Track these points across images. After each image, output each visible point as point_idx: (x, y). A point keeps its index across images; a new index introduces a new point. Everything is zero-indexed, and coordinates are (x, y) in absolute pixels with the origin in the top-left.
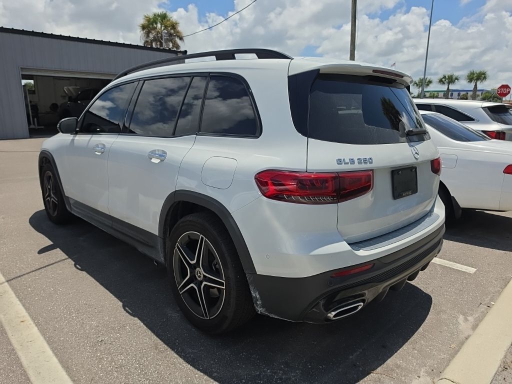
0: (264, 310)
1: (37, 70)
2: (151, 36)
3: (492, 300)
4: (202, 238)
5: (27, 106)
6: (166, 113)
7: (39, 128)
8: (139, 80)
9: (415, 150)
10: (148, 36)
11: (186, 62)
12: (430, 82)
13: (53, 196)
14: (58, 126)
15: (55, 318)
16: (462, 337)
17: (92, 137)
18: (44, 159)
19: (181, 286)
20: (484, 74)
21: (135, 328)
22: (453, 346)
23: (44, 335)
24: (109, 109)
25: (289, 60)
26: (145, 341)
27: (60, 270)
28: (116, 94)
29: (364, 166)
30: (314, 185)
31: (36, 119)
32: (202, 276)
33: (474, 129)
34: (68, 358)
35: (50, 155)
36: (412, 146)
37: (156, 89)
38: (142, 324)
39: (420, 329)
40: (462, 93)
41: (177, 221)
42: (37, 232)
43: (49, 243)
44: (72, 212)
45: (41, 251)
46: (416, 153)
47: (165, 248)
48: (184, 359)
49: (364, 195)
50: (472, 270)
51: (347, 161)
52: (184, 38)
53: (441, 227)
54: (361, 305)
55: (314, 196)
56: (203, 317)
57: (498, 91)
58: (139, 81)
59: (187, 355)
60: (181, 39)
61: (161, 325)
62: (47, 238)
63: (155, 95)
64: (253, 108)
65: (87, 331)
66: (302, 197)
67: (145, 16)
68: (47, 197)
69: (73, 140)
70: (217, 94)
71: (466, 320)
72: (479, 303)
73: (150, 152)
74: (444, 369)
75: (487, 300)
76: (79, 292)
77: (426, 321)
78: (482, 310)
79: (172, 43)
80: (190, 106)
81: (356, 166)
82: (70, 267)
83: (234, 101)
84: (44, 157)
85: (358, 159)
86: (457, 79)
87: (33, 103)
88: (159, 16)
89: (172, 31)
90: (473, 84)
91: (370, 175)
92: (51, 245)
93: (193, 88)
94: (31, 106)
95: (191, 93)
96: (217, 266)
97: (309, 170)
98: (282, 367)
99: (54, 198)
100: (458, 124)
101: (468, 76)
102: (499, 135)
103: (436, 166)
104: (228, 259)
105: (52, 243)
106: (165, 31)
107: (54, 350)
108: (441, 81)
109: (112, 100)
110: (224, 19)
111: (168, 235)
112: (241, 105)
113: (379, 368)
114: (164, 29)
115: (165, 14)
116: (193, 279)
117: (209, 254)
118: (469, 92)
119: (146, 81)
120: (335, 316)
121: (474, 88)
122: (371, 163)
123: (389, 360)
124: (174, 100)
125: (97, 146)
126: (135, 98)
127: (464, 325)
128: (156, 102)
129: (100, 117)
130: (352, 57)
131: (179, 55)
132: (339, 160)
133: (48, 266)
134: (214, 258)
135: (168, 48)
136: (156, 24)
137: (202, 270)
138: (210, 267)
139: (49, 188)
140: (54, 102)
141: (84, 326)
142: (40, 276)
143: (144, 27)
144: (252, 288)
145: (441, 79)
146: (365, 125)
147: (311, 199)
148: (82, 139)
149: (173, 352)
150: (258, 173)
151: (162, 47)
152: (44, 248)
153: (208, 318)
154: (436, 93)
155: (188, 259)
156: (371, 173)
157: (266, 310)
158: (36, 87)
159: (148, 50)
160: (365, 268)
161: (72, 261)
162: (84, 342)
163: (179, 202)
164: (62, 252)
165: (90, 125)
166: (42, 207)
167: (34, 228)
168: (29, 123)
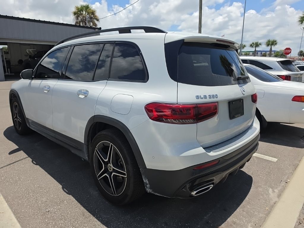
0: (151, 190)
1: (11, 39)
2: (80, 19)
3: (288, 178)
4: (112, 146)
5: (3, 61)
6: (89, 66)
7: (11, 75)
9: (242, 89)
10: (77, 19)
11: (100, 35)
12: (245, 46)
13: (18, 117)
14: (21, 75)
15: (18, 197)
16: (272, 202)
17: (42, 81)
18: (13, 95)
19: (99, 174)
20: (276, 41)
21: (70, 202)
22: (267, 208)
23: (11, 208)
24: (54, 63)
25: (165, 34)
26: (76, 211)
27: (23, 165)
28: (59, 54)
29: (212, 100)
30: (182, 112)
31: (9, 69)
32: (112, 169)
33: (273, 74)
34: (26, 224)
35: (16, 92)
36: (241, 86)
37: (83, 51)
38: (75, 199)
39: (247, 198)
40: (263, 53)
41: (96, 135)
42: (8, 140)
43: (16, 147)
44: (31, 128)
45: (11, 153)
46: (243, 91)
47: (88, 151)
48: (101, 222)
49: (213, 118)
50: (275, 160)
51: (202, 97)
52: (99, 20)
53: (258, 135)
54: (212, 186)
55: (182, 119)
56: (113, 194)
57: (284, 51)
58: (71, 46)
59: (103, 220)
60: (98, 20)
61: (86, 200)
62: (15, 144)
63: (83, 55)
64: (143, 64)
65: (39, 205)
66: (175, 120)
67: (76, 7)
68: (15, 118)
69: (30, 83)
70: (120, 54)
71: (274, 191)
72: (281, 180)
73: (78, 91)
74: (262, 224)
75: (285, 178)
76: (34, 179)
77: (250, 193)
78: (283, 185)
79: (92, 23)
80: (104, 61)
81: (208, 100)
82: (29, 163)
83: (129, 59)
84: (13, 94)
85: (209, 96)
86: (260, 44)
87: (7, 60)
88: (84, 7)
89: (92, 16)
90: (269, 47)
91: (216, 106)
92: (18, 148)
93: (105, 50)
94: (6, 61)
95: (104, 53)
96: (121, 163)
97: (179, 103)
98: (163, 225)
99: (19, 119)
100: (264, 72)
101: (267, 43)
102: (287, 78)
103: (254, 98)
104: (129, 159)
105: (18, 147)
106: (88, 16)
107: (17, 218)
108: (251, 46)
109: (56, 58)
110: (123, 9)
111: (90, 143)
112: (135, 61)
113: (223, 224)
114: (87, 15)
115: (88, 6)
116: (106, 171)
117: (116, 154)
118: (267, 52)
119: (75, 47)
120: (196, 194)
121: (270, 50)
122: (217, 98)
123: (229, 219)
124: (94, 58)
125: (45, 87)
126: (68, 57)
127: (272, 194)
128: (83, 59)
129: (48, 68)
130: (200, 32)
131: (96, 30)
132: (197, 96)
133: (15, 162)
134: (120, 158)
135: (90, 26)
136: (83, 11)
137: (111, 165)
138: (117, 164)
139: (16, 113)
140: (21, 59)
141: (38, 202)
142: (10, 169)
143: (75, 13)
144: (143, 177)
145: (251, 44)
146: (213, 74)
147: (180, 121)
148: (36, 82)
149: (94, 217)
150: (147, 105)
151: (86, 25)
152: (13, 151)
153: (116, 196)
154: (248, 53)
155: (103, 158)
156: (217, 104)
157: (153, 191)
158: (9, 50)
159: (77, 27)
160: (214, 163)
161: (30, 159)
162: (37, 212)
163: (97, 122)
164: (24, 153)
165: (41, 74)
166: (12, 124)
167: (7, 138)
168: (5, 72)
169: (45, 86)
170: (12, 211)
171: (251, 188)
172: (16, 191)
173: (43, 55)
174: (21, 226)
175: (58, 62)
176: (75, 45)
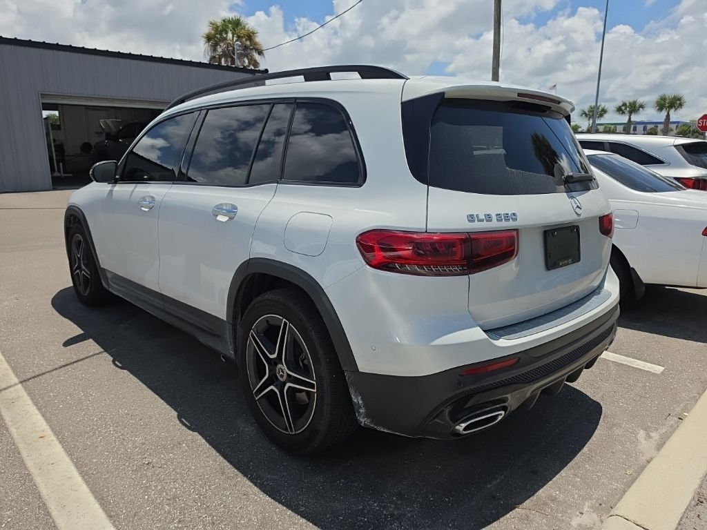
0: (369, 420)
1: (63, 97)
2: (219, 50)
3: (685, 409)
4: (285, 324)
5: (49, 146)
6: (238, 154)
7: (65, 177)
8: (200, 109)
9: (576, 203)
10: (215, 50)
11: (266, 84)
12: (604, 111)
13: (83, 267)
14: (91, 173)
15: (86, 433)
16: (643, 459)
17: (136, 187)
18: (72, 217)
19: (258, 387)
20: (679, 99)
21: (195, 446)
22: (631, 471)
23: (70, 454)
24: (161, 149)
25: (404, 80)
26: (207, 464)
27: (93, 369)
28: (170, 129)
29: (504, 225)
30: (437, 250)
31: (61, 164)
32: (285, 375)
33: (664, 175)
34: (103, 486)
35: (79, 212)
36: (572, 197)
37: (225, 122)
38: (204, 441)
39: (585, 449)
40: (649, 127)
41: (252, 301)
42: (62, 317)
43: (79, 331)
44: (110, 290)
45: (68, 343)
46: (578, 207)
47: (235, 338)
48: (260, 489)
49: (506, 264)
50: (659, 369)
51: (481, 217)
52: (264, 52)
53: (614, 309)
54: (501, 414)
55: (436, 266)
56: (287, 430)
57: (699, 123)
59: (265, 483)
60: (260, 53)
61: (230, 442)
62: (76, 326)
63: (224, 130)
64: (354, 146)
65: (129, 450)
66: (421, 266)
67: (211, 23)
68: (76, 270)
69: (111, 191)
70: (308, 127)
71: (649, 437)
72: (667, 414)
73: (215, 207)
74: (616, 503)
75: (678, 409)
76: (118, 398)
77: (593, 438)
78: (672, 423)
79: (248, 59)
80: (271, 144)
81: (494, 225)
82: (107, 365)
83: (330, 137)
84: (72, 215)
85: (497, 215)
86: (642, 106)
87: (58, 143)
88: (229, 22)
89: (248, 43)
90: (664, 113)
91: (513, 237)
92: (82, 334)
93: (275, 119)
94: (55, 146)
95: (272, 126)
96: (306, 362)
97: (430, 229)
98: (394, 499)
99: (85, 272)
100: (643, 170)
101: (657, 102)
102: (699, 184)
103: (606, 225)
104: (321, 352)
105: (82, 332)
106: (239, 43)
107: (84, 475)
108: (619, 110)
109: (165, 137)
110: (319, 26)
111: (239, 320)
112: (341, 142)
113: (527, 501)
114: (237, 41)
115: (238, 20)
116: (273, 380)
117: (295, 344)
118: (658, 125)
119: (210, 111)
120: (465, 429)
121: (666, 119)
122: (515, 220)
123: (540, 491)
124: (249, 136)
125: (144, 199)
126: (194, 134)
127: (645, 444)
128: (224, 138)
129: (149, 160)
130: (495, 77)
131: (257, 76)
132: (471, 215)
133: (76, 362)
134: (301, 351)
135: (243, 65)
136: (227, 33)
137: (285, 367)
138: (296, 362)
139: (79, 258)
140: (86, 141)
141: (125, 443)
142: (67, 376)
143: (209, 38)
144: (352, 391)
145: (620, 107)
146: (507, 168)
147: (432, 270)
148: (124, 190)
149: (245, 478)
150: (360, 235)
151: (234, 64)
152: (71, 339)
153: (294, 433)
154: (612, 126)
155: (266, 352)
156: (514, 233)
157: (372, 422)
158: (61, 121)
159: (214, 68)
160: (508, 363)
161: (109, 356)
162: (124, 465)
163: (255, 274)
164: (96, 344)
165: (134, 171)
166: (69, 283)
167: (58, 312)
168: (52, 170)
169: (144, 197)
170: (73, 462)
171: (596, 428)
172: (80, 421)
173: (137, 132)
174: (91, 491)
175: (168, 147)
176: (208, 109)
